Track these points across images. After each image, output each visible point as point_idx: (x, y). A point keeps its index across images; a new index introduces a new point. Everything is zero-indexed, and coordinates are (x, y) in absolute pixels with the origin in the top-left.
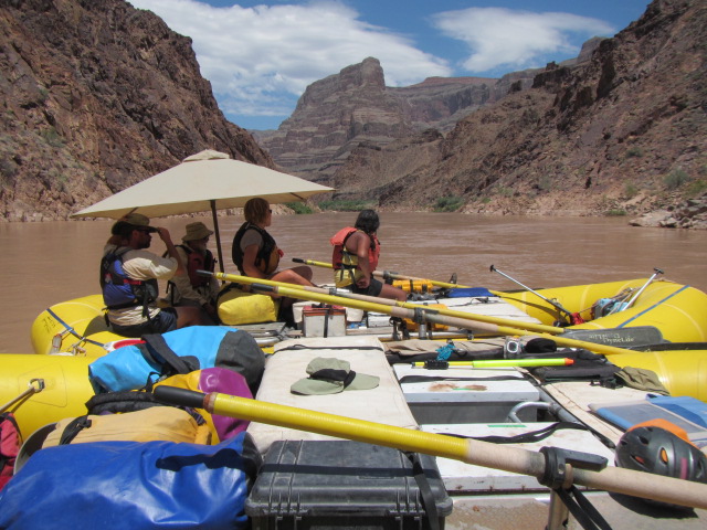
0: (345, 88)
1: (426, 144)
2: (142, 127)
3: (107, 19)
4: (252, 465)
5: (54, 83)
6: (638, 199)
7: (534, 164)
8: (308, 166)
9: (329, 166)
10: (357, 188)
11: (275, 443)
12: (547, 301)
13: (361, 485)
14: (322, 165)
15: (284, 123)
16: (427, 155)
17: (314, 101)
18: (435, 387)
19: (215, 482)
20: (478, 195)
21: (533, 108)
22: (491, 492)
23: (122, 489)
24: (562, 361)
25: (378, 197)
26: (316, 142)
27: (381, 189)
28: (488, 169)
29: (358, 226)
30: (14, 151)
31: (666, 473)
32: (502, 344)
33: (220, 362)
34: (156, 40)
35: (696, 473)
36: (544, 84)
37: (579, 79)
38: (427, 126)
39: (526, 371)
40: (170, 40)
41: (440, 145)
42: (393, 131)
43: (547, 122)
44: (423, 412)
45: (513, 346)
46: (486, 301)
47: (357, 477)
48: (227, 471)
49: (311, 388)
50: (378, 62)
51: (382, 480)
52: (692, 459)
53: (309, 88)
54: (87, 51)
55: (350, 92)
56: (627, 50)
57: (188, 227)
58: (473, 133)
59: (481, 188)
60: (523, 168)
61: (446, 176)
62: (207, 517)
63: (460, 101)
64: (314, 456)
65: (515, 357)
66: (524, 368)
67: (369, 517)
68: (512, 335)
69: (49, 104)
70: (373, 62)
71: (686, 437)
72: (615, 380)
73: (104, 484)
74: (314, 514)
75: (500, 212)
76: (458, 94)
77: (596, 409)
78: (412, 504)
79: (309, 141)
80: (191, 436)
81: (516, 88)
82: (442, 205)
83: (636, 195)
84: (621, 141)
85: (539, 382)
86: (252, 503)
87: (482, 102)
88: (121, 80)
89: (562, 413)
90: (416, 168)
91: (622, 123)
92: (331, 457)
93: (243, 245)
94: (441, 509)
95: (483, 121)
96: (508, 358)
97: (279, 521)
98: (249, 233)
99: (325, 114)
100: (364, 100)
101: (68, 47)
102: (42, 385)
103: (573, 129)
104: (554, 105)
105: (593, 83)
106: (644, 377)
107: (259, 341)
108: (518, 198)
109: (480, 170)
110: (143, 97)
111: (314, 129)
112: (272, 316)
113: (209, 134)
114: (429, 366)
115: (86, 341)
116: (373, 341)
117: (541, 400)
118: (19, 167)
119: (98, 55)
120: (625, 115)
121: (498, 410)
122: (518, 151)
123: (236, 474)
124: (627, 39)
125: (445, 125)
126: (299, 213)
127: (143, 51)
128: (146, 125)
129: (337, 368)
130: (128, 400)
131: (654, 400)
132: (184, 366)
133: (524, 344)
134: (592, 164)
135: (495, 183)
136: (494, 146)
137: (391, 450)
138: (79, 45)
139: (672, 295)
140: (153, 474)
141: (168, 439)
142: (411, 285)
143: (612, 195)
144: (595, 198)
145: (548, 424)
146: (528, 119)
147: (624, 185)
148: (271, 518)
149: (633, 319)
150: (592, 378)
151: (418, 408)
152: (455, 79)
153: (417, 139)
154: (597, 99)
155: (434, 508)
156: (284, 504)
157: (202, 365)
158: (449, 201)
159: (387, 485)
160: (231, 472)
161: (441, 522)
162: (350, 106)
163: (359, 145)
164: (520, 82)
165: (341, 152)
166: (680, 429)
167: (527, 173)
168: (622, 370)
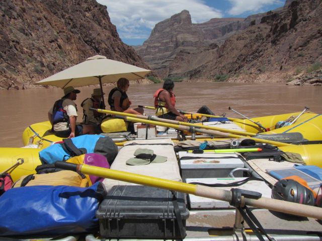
0: (173, 25)
1: (211, 51)
2: (91, 48)
4: (101, 195)
5: (60, 32)
6: (301, 74)
7: (260, 59)
8: (156, 62)
9: (166, 61)
10: (179, 71)
11: (114, 186)
12: (255, 123)
13: (148, 205)
14: (163, 61)
15: (145, 42)
16: (211, 55)
17: (159, 31)
18: (196, 162)
19: (83, 204)
20: (235, 74)
21: (261, 33)
22: (214, 209)
23: (43, 206)
24: (256, 149)
25: (189, 75)
26: (160, 50)
27: (190, 71)
28: (239, 62)
29: (164, 88)
30: (52, 61)
32: (230, 142)
33: (96, 151)
34: (92, 8)
35: (307, 200)
36: (266, 21)
37: (282, 20)
38: (212, 42)
39: (240, 154)
40: (98, 8)
41: (217, 51)
42: (196, 44)
43: (267, 40)
44: (184, 173)
45: (234, 143)
46: (224, 123)
47: (147, 202)
48: (89, 198)
49: (135, 162)
50: (188, 12)
51: (158, 203)
52: (305, 194)
53: (156, 25)
54: (67, 16)
55: (175, 27)
56: (304, 6)
57: (94, 90)
58: (233, 45)
59: (236, 70)
60: (255, 61)
61: (220, 65)
62: (79, 219)
63: (227, 29)
64: (130, 192)
65: (236, 148)
66: (239, 153)
67: (151, 219)
68: (235, 138)
69: (59, 40)
70: (186, 12)
71: (306, 184)
72: (280, 158)
73: (35, 204)
74: (126, 218)
75: (244, 81)
76: (226, 26)
77: (269, 171)
78: (170, 214)
79: (157, 50)
80: (79, 183)
81: (253, 23)
82: (218, 78)
83: (300, 73)
84: (295, 50)
85: (245, 159)
86: (99, 213)
87: (238, 30)
88: (82, 28)
89: (254, 173)
90: (206, 62)
91: (298, 41)
92: (137, 193)
93: (113, 97)
94: (183, 216)
95: (237, 39)
96: (232, 148)
97: (110, 221)
99: (164, 37)
100: (182, 30)
101: (60, 14)
102: (23, 161)
103: (278, 43)
104: (270, 31)
105: (288, 21)
106: (294, 157)
107: (114, 140)
108: (251, 75)
109: (236, 62)
110: (90, 35)
111: (159, 44)
112: (125, 128)
113: (117, 49)
114: (194, 152)
115: (43, 139)
116: (169, 141)
117: (245, 167)
118: (55, 67)
119: (72, 17)
120: (299, 38)
121: (225, 172)
122: (253, 53)
123: (93, 200)
125: (220, 41)
126: (155, 83)
127: (87, 13)
128: (93, 47)
129: (147, 153)
130: (53, 168)
131: (297, 167)
132: (80, 153)
133: (240, 142)
134: (283, 59)
135: (242, 68)
136: (242, 51)
137: (165, 190)
138: (64, 13)
140: (57, 200)
141: (67, 185)
142: (192, 116)
143: (290, 73)
144: (284, 74)
145: (245, 178)
146: (257, 39)
147: (295, 69)
148: (107, 219)
149: (291, 129)
150: (269, 157)
151: (188, 171)
152: (224, 19)
153: (207, 48)
154: (290, 29)
155: (180, 215)
156: (112, 214)
157: (88, 152)
158: (221, 76)
159: (159, 205)
160: (91, 199)
161: (184, 222)
162: (175, 33)
163: (180, 52)
164: (255, 21)
165: (172, 55)
166: (304, 181)
167: (256, 64)
168: (284, 153)
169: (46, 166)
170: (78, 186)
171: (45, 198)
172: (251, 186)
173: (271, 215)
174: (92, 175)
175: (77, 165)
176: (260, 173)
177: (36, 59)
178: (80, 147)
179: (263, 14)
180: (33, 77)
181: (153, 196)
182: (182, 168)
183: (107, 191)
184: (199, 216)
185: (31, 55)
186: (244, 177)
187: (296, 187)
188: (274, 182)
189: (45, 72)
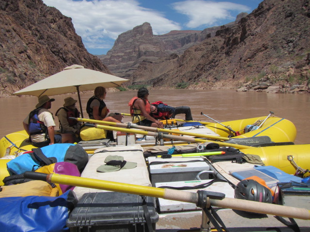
0: (135, 36)
1: (171, 60)
2: (59, 58)
3: (38, 13)
4: (71, 204)
5: (29, 43)
7: (216, 68)
8: (120, 70)
9: (130, 70)
10: (143, 79)
11: (85, 194)
12: (225, 127)
13: (118, 211)
14: (127, 70)
15: (109, 51)
16: (172, 65)
17: (122, 42)
18: (164, 166)
19: (54, 213)
20: (194, 82)
21: (216, 44)
22: (182, 211)
23: (11, 219)
24: (220, 153)
25: (152, 83)
26: (124, 60)
27: (153, 80)
28: (198, 71)
29: (139, 96)
30: (24, 71)
31: (253, 200)
32: (196, 146)
33: (66, 159)
34: (57, 20)
35: (266, 198)
36: (220, 35)
37: (233, 34)
38: (172, 52)
39: (205, 158)
40: (63, 19)
41: (178, 60)
42: (157, 54)
43: (221, 51)
44: (153, 178)
45: (200, 147)
46: (198, 128)
48: (59, 207)
49: (105, 169)
50: (150, 24)
51: (128, 208)
52: (264, 193)
53: (119, 36)
54: (34, 27)
55: (138, 38)
56: (251, 22)
58: (191, 55)
59: (195, 79)
60: (212, 70)
61: (181, 74)
63: (186, 41)
64: (101, 199)
65: (201, 151)
66: (205, 156)
67: (122, 225)
68: (201, 142)
69: (28, 51)
70: (147, 24)
71: (264, 184)
72: (242, 160)
74: (97, 225)
75: (202, 88)
76: (185, 38)
77: (232, 173)
78: (140, 218)
79: (120, 59)
80: (49, 193)
81: (209, 36)
82: (179, 86)
84: (245, 61)
85: (210, 162)
86: (69, 222)
87: (195, 41)
88: (49, 39)
89: (218, 175)
90: (168, 71)
91: (247, 53)
92: (108, 199)
93: (91, 106)
94: (153, 219)
95: (195, 50)
96: (199, 152)
97: (81, 229)
98: (95, 101)
99: (127, 47)
100: (144, 41)
101: (26, 26)
103: (231, 54)
104: (224, 44)
105: (239, 35)
106: (254, 158)
107: (84, 148)
108: (209, 83)
109: (195, 71)
110: (58, 45)
111: (123, 54)
112: (104, 136)
113: (83, 59)
114: (163, 157)
115: (21, 150)
116: (139, 147)
117: (210, 170)
118: (26, 77)
119: (39, 29)
121: (192, 175)
122: (210, 63)
123: (64, 209)
124: (251, 18)
125: (180, 51)
127: (52, 24)
128: (60, 57)
129: (117, 160)
130: (21, 178)
131: (257, 168)
132: (49, 162)
133: (205, 146)
134: (235, 69)
135: (201, 77)
136: (201, 61)
137: (135, 195)
138: (31, 25)
139: (277, 123)
140: (26, 211)
141: (36, 195)
142: (167, 122)
143: (241, 81)
144: (236, 82)
145: (211, 180)
146: (214, 49)
147: (245, 78)
148: (78, 228)
149: (259, 133)
150: (232, 160)
151: (157, 175)
152: (183, 31)
153: (168, 58)
154: (240, 42)
155: (150, 219)
156: (83, 221)
157: (58, 161)
158: (182, 84)
159: (130, 210)
160: (61, 208)
161: (154, 225)
162: (138, 44)
163: (143, 61)
164: (210, 34)
165: (135, 64)
166: (263, 181)
167: (212, 73)
168: (245, 155)
169: (14, 176)
170: (48, 196)
171: (14, 210)
172: (216, 188)
173: (234, 214)
174: (62, 184)
175: (47, 174)
176: (224, 175)
177: (8, 69)
178: (50, 157)
179: (217, 28)
180: (6, 87)
181: (123, 202)
182: (151, 172)
183: (78, 199)
184: (169, 219)
185: (3, 66)
186: (209, 179)
187: (255, 187)
188: (236, 182)
189: (17, 81)
